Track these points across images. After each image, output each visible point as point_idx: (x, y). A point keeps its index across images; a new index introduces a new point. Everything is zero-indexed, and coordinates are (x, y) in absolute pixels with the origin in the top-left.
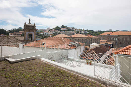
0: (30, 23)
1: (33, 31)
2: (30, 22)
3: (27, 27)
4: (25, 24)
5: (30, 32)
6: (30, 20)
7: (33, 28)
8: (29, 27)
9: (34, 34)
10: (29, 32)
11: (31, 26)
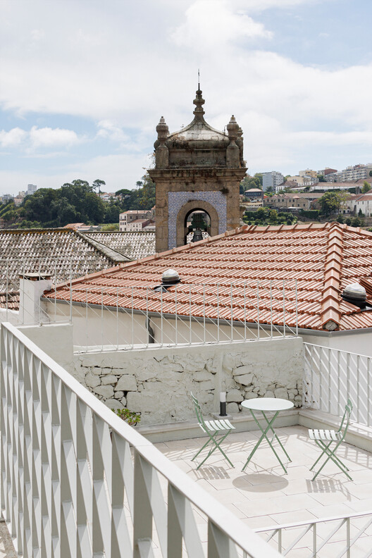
0: (199, 119)
1: (219, 182)
2: (199, 114)
3: (180, 156)
4: (162, 129)
5: (198, 195)
6: (199, 101)
7: (221, 156)
8: (186, 157)
9: (229, 210)
10: (186, 195)
11: (206, 147)
